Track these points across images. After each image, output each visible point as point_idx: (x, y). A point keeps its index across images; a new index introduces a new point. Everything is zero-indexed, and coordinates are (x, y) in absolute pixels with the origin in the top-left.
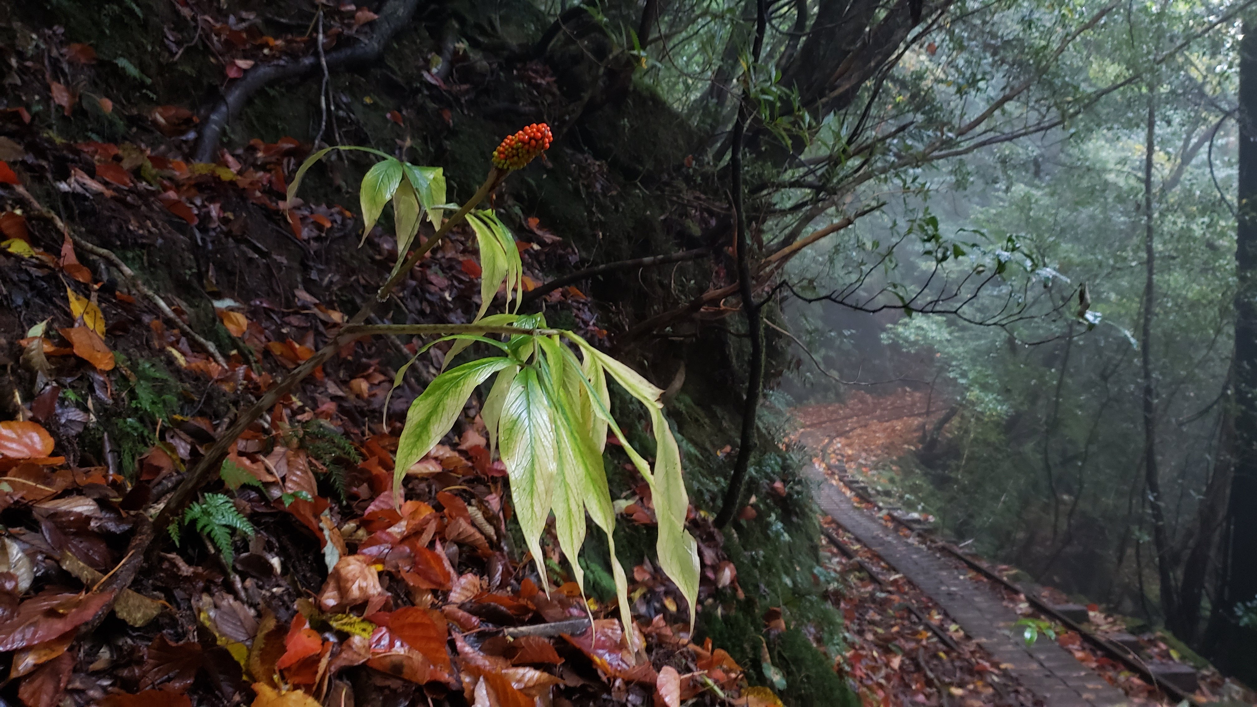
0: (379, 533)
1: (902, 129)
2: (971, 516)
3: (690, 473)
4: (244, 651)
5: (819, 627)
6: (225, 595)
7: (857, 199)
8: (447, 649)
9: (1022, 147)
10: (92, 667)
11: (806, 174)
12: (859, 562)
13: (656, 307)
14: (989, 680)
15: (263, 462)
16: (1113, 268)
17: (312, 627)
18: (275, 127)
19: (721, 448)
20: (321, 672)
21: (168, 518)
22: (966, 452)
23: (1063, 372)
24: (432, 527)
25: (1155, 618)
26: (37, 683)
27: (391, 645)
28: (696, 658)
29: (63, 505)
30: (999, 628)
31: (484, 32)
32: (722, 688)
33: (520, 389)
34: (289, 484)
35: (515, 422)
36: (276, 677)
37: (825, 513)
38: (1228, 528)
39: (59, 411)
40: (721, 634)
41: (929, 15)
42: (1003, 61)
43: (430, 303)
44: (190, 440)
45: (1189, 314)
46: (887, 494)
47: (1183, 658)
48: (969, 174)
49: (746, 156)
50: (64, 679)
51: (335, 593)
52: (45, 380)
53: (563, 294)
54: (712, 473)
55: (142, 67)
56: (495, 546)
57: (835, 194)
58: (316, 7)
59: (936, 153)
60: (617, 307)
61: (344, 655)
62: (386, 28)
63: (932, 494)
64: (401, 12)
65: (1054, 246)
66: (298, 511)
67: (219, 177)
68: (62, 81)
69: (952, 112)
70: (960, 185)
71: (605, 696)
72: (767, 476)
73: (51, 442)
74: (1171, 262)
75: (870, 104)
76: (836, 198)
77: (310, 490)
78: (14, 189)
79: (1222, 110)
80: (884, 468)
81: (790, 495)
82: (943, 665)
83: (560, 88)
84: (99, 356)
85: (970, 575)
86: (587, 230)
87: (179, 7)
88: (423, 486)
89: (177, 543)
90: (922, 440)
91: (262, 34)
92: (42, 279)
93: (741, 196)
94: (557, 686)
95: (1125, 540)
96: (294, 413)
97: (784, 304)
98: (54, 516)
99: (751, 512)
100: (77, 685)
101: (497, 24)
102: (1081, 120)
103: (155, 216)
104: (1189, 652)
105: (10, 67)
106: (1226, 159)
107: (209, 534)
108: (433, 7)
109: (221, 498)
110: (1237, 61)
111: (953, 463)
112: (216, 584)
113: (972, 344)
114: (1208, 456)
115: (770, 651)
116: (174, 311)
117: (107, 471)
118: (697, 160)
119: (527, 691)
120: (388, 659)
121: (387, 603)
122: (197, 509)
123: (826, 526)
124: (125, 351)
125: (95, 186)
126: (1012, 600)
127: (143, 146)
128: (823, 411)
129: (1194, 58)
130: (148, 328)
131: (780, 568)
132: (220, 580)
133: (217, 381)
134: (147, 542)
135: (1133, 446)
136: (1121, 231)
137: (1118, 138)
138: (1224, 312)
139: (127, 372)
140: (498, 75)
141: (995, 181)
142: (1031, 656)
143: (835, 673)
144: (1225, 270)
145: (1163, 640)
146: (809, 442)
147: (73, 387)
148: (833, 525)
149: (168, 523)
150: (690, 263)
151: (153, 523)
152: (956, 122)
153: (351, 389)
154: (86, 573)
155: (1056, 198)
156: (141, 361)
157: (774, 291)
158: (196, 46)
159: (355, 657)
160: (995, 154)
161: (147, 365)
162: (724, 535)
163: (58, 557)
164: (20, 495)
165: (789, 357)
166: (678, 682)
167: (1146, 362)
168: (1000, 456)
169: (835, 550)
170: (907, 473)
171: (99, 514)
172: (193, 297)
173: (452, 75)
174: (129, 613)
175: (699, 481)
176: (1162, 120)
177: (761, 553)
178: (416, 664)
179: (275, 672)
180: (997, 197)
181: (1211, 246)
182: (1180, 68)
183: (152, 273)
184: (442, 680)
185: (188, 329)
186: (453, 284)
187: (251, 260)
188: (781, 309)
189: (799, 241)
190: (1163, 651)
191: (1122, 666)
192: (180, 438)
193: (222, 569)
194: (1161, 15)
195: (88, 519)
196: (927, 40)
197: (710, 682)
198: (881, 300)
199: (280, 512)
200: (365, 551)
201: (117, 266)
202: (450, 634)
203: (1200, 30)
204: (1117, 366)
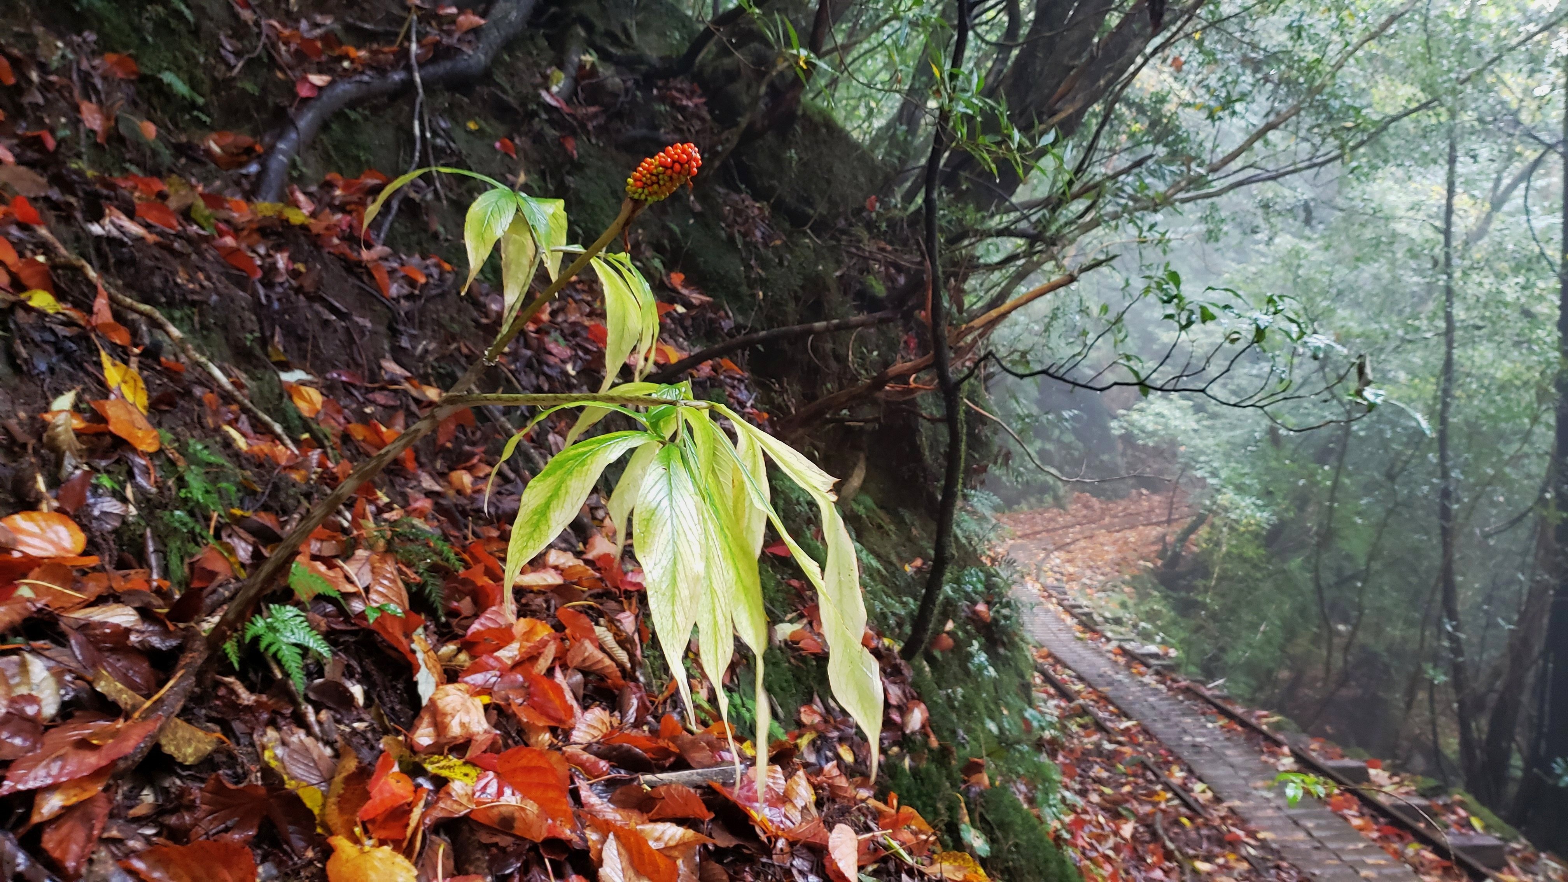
0: (484, 658)
1: (1138, 164)
2: (1222, 650)
3: (870, 592)
4: (319, 796)
5: (1031, 785)
6: (295, 729)
7: (1082, 252)
8: (569, 799)
9: (1290, 188)
10: (133, 812)
11: (1018, 221)
12: (1081, 706)
13: (829, 386)
14: (1244, 853)
15: (341, 568)
16: (1403, 340)
17: (402, 771)
18: (357, 159)
19: (910, 562)
20: (413, 823)
21: (225, 632)
22: (1217, 570)
23: (1339, 470)
24: (550, 651)
25: (1452, 778)
26: (64, 830)
27: (500, 793)
28: (877, 815)
29: (97, 615)
30: (1256, 789)
31: (615, 41)
32: (911, 853)
33: (661, 471)
34: (373, 596)
35: (653, 512)
36: (358, 830)
37: (1039, 646)
38: (1545, 668)
39: (92, 501)
40: (908, 791)
41: (1173, 22)
42: (1267, 79)
43: (549, 378)
44: (251, 539)
45: (1498, 398)
46: (1118, 621)
47: (1487, 828)
48: (1222, 221)
49: (942, 195)
50: (98, 825)
51: (431, 729)
52: (74, 462)
53: (714, 369)
54: (898, 593)
55: (193, 84)
56: (628, 675)
57: (1054, 244)
58: (408, 9)
59: (1181, 195)
60: (781, 386)
61: (441, 805)
62: (495, 36)
63: (1174, 623)
64: (513, 16)
65: (1329, 312)
66: (384, 628)
67: (287, 221)
68: (94, 99)
69: (1200, 145)
70: (1211, 236)
71: (764, 860)
72: (968, 598)
73: (81, 538)
74: (1476, 333)
75: (1098, 133)
76: (1055, 249)
77: (400, 604)
78: (34, 231)
79: (1542, 142)
80: (1113, 588)
81: (995, 621)
82: (1186, 833)
83: (711, 112)
84: (140, 434)
85: (1221, 723)
86: (744, 289)
87: (238, 9)
88: (540, 601)
89: (236, 665)
90: (1161, 555)
91: (340, 43)
92: (70, 339)
93: (937, 246)
94: (705, 846)
95: (1416, 681)
96: (380, 511)
97: (990, 383)
98: (85, 627)
99: (949, 642)
100: (115, 833)
101: (633, 31)
102: (1364, 155)
103: (207, 266)
104: (1495, 820)
105: (30, 81)
106: (1546, 204)
107: (275, 655)
108: (553, 9)
109: (290, 611)
110: (1562, 81)
111: (1200, 583)
112: (283, 716)
113: (1225, 435)
114: (1521, 576)
115: (970, 812)
116: (233, 383)
117: (150, 576)
118: (882, 203)
119: (667, 851)
120: (495, 811)
121: (494, 743)
122: (260, 624)
123: (1040, 661)
124: (172, 429)
125: (135, 229)
126: (1274, 754)
127: (194, 181)
128: (1038, 519)
129: (1507, 77)
130: (200, 402)
131: (983, 711)
132: (288, 711)
133: (285, 468)
134: (200, 661)
135: (1426, 563)
136: (1413, 294)
137: (1410, 178)
138: (1542, 395)
139: (173, 455)
140: (635, 96)
141: (1254, 231)
142: (1296, 823)
143: (1051, 842)
144: (1545, 343)
145: (1462, 804)
146: (1020, 557)
147: (108, 472)
148: (1050, 660)
149: (224, 638)
150: (872, 330)
151: (207, 638)
152: (1206, 156)
153: (450, 483)
154: (125, 697)
155: (1332, 251)
156: (191, 441)
157: (977, 365)
158: (259, 58)
159: (456, 807)
160: (1254, 197)
161: (199, 447)
162: (914, 668)
163: (90, 677)
164: (43, 602)
165: (996, 449)
166: (856, 844)
167: (1443, 458)
168: (1259, 575)
169: (1052, 691)
170: (1143, 596)
171: (140, 627)
172: (256, 367)
173: (575, 93)
174: (178, 748)
175: (883, 602)
176: (1467, 154)
177: (960, 690)
178: (531, 816)
179: (356, 824)
180: (1258, 252)
181: (1527, 313)
182: (1489, 89)
183: (205, 338)
184: (563, 837)
185: (250, 405)
186: (577, 355)
187: (326, 323)
188: (987, 389)
189: (1009, 303)
190: (1461, 818)
191: (1411, 838)
192: (240, 537)
193: (290, 697)
194: (1465, 22)
195: (128, 631)
196: (1171, 52)
197: (895, 844)
198: (1109, 378)
199: (363, 629)
200: (468, 679)
201: (161, 327)
202: (573, 782)
203: (1514, 41)
204: (1407, 462)
